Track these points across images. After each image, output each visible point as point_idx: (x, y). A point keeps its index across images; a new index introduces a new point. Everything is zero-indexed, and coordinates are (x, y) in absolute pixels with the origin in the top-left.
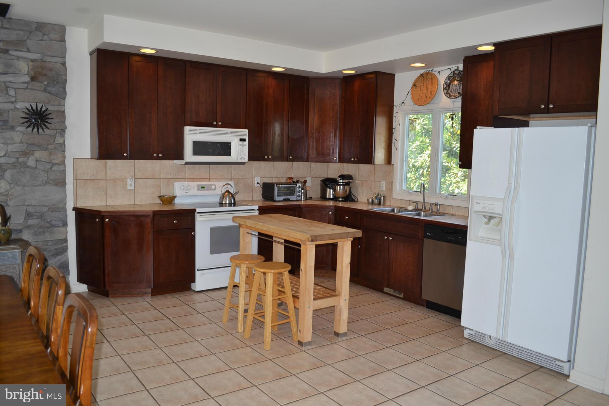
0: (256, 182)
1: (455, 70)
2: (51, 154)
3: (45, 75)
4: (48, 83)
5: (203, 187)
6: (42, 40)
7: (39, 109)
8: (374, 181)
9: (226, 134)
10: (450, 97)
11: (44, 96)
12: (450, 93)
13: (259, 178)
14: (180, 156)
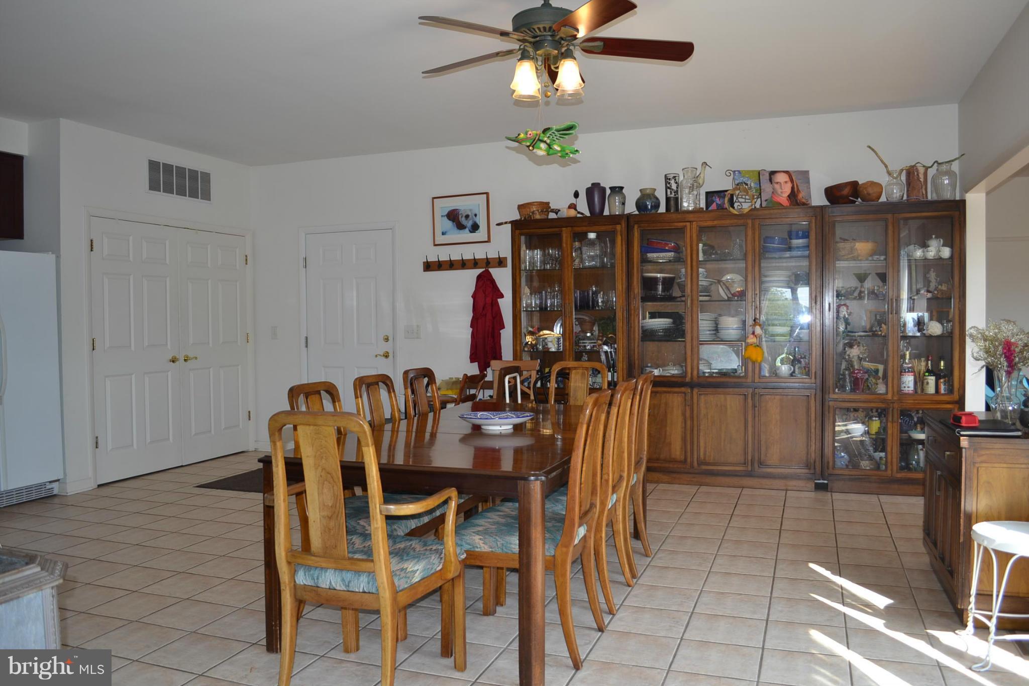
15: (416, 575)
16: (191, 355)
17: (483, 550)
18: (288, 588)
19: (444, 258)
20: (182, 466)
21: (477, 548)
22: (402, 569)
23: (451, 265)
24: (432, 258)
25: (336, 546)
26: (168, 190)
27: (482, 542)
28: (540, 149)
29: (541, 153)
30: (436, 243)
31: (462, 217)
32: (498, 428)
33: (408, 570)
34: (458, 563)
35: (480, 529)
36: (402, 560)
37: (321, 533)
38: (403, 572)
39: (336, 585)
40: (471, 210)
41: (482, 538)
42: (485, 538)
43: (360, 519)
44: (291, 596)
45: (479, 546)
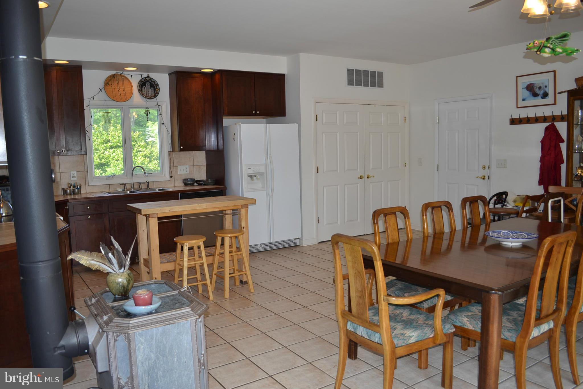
1: (146, 77)
10: (145, 97)
12: (144, 94)
15: (412, 338)
16: (371, 175)
17: (469, 328)
18: (342, 330)
19: (523, 116)
20: (365, 235)
21: (466, 326)
22: (402, 334)
23: (528, 121)
24: (516, 116)
25: (363, 314)
26: (359, 84)
27: (469, 323)
28: (546, 52)
29: (546, 55)
30: (518, 106)
31: (536, 88)
32: (510, 244)
33: (406, 335)
34: (443, 335)
35: (470, 314)
36: (405, 328)
37: (356, 305)
38: (402, 336)
39: (364, 335)
40: (542, 83)
41: (469, 320)
42: (471, 321)
43: (405, 293)
44: (344, 335)
45: (466, 325)
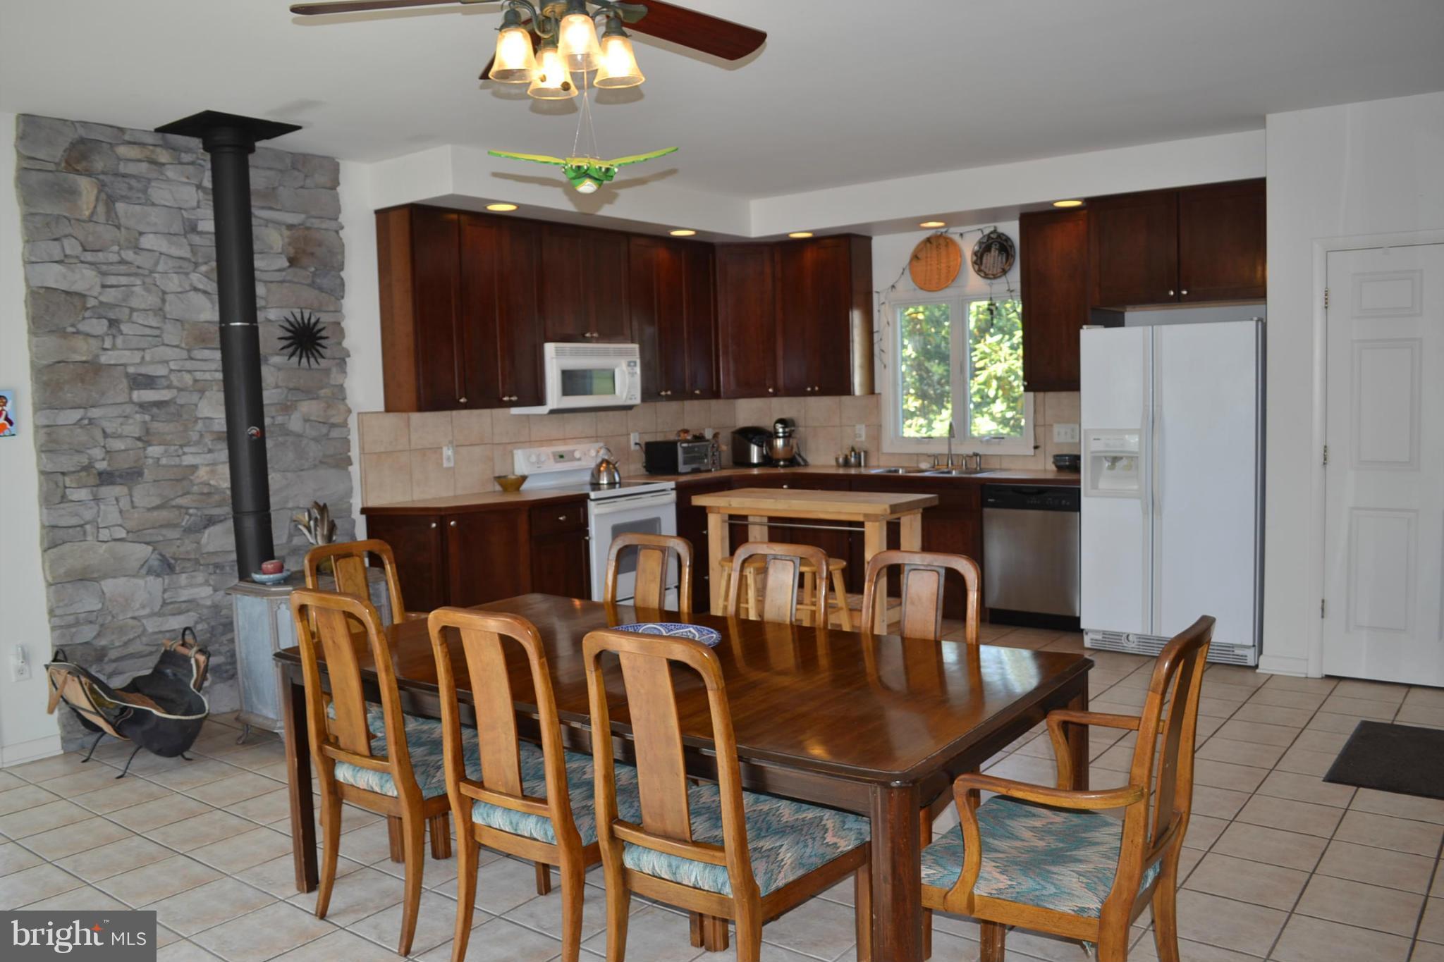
0: (632, 443)
1: (991, 233)
2: (329, 407)
3: (312, 254)
4: (316, 270)
5: (561, 457)
6: (302, 187)
7: (306, 321)
8: (841, 426)
9: (606, 353)
10: (986, 276)
11: (309, 295)
12: (985, 270)
13: (637, 434)
14: (539, 400)
